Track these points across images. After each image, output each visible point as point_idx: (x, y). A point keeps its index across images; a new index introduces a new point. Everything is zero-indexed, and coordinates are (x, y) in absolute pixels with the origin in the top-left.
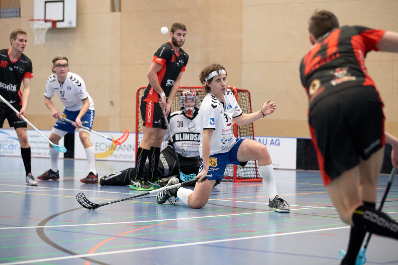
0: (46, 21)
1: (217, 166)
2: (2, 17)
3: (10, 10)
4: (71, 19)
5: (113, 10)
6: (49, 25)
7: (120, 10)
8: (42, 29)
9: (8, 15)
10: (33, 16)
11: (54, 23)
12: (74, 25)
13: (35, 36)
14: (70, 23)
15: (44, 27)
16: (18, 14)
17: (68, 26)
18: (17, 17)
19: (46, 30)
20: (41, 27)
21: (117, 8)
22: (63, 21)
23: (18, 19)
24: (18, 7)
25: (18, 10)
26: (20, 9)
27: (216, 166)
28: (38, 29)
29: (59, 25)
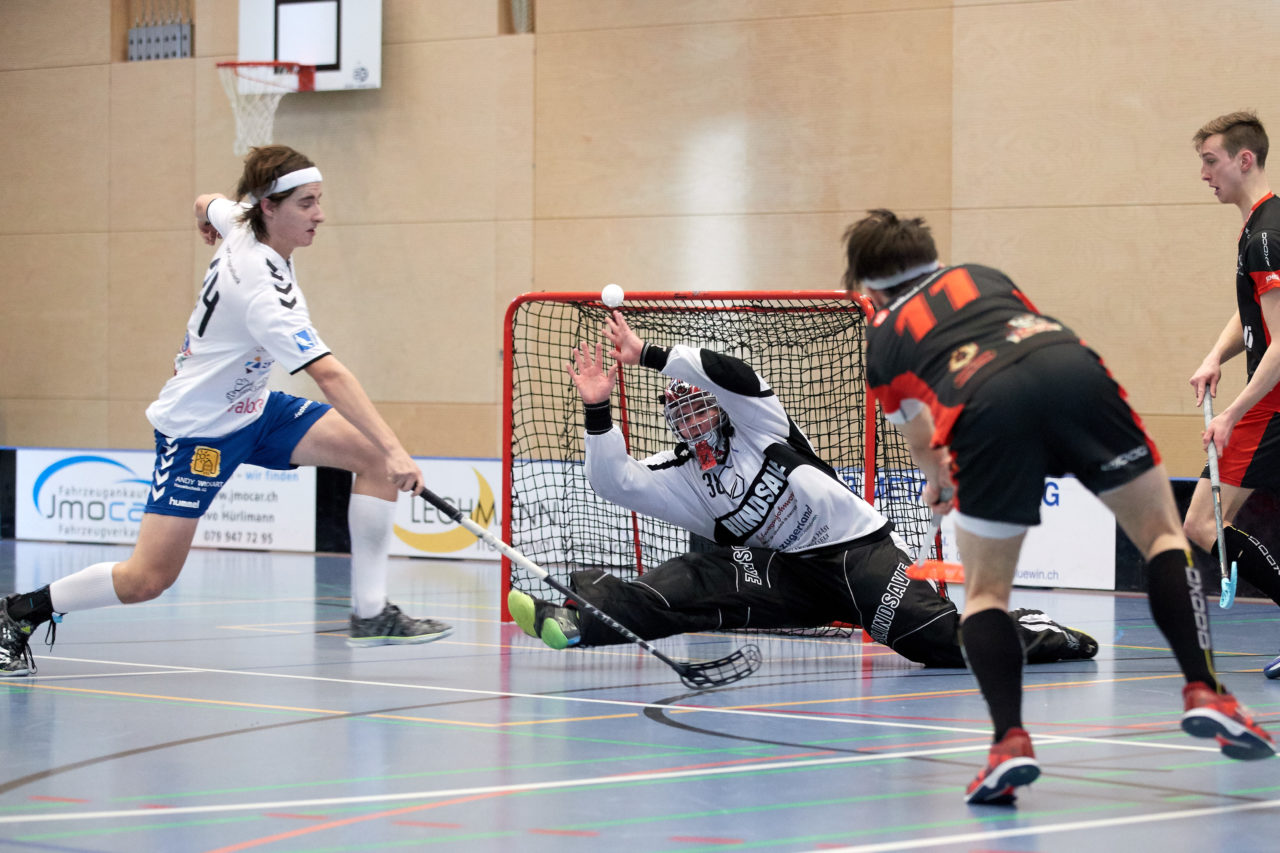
0: (278, 67)
1: (218, 476)
2: (135, 56)
3: (160, 33)
4: (363, 62)
5: (509, 27)
6: (290, 82)
7: (532, 29)
8: (263, 96)
9: (154, 49)
10: (236, 54)
11: (306, 73)
12: (374, 80)
13: (239, 123)
14: (361, 73)
15: (270, 89)
16: (186, 45)
17: (356, 84)
18: (184, 54)
19: (278, 99)
20: (259, 89)
21: (520, 17)
22: (335, 67)
23: (187, 60)
24: (187, 20)
25: (186, 31)
26: (192, 27)
27: (214, 476)
28: (249, 98)
29: (324, 82)
